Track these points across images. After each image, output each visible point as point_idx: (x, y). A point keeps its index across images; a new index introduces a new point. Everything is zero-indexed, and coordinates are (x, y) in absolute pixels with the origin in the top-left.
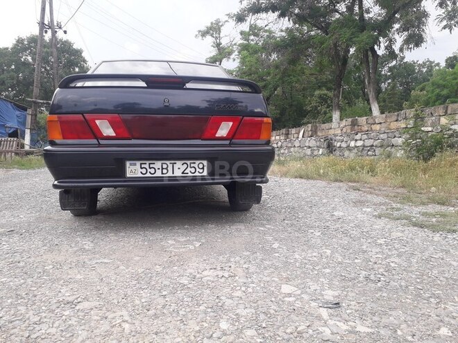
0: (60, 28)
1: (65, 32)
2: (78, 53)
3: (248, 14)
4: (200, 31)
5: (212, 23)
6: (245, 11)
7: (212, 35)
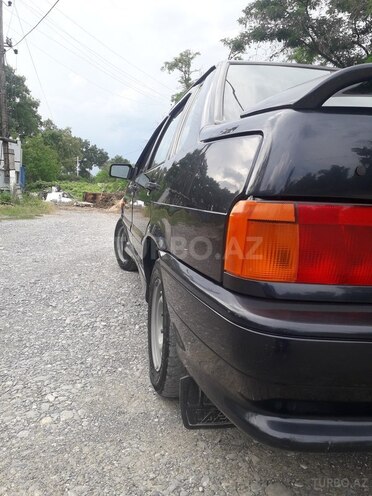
0: (10, 46)
1: (16, 52)
2: (20, 81)
3: (249, 41)
4: (167, 63)
5: (181, 55)
6: (245, 36)
7: (180, 69)
